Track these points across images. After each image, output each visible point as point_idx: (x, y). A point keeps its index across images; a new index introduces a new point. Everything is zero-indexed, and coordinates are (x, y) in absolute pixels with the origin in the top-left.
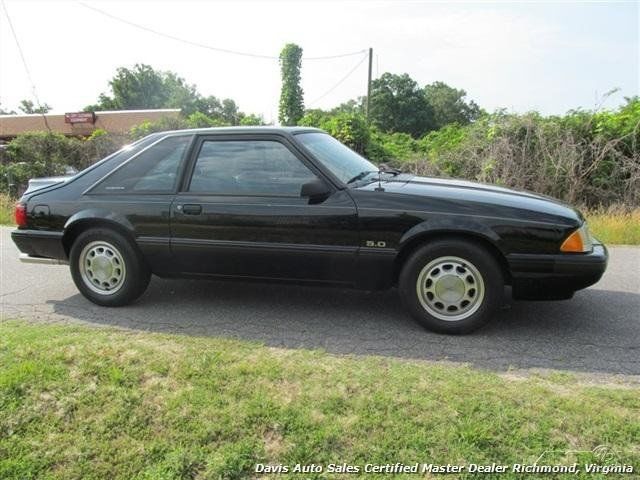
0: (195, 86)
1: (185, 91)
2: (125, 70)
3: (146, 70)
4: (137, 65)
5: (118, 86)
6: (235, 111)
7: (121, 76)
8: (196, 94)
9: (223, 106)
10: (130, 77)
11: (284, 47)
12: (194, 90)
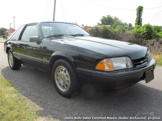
0: (121, 20)
1: (119, 21)
2: (104, 17)
3: (109, 16)
4: (107, 15)
5: (102, 21)
6: (132, 26)
7: (103, 18)
8: (121, 22)
9: (128, 25)
10: (105, 18)
11: (138, 7)
12: (121, 21)
